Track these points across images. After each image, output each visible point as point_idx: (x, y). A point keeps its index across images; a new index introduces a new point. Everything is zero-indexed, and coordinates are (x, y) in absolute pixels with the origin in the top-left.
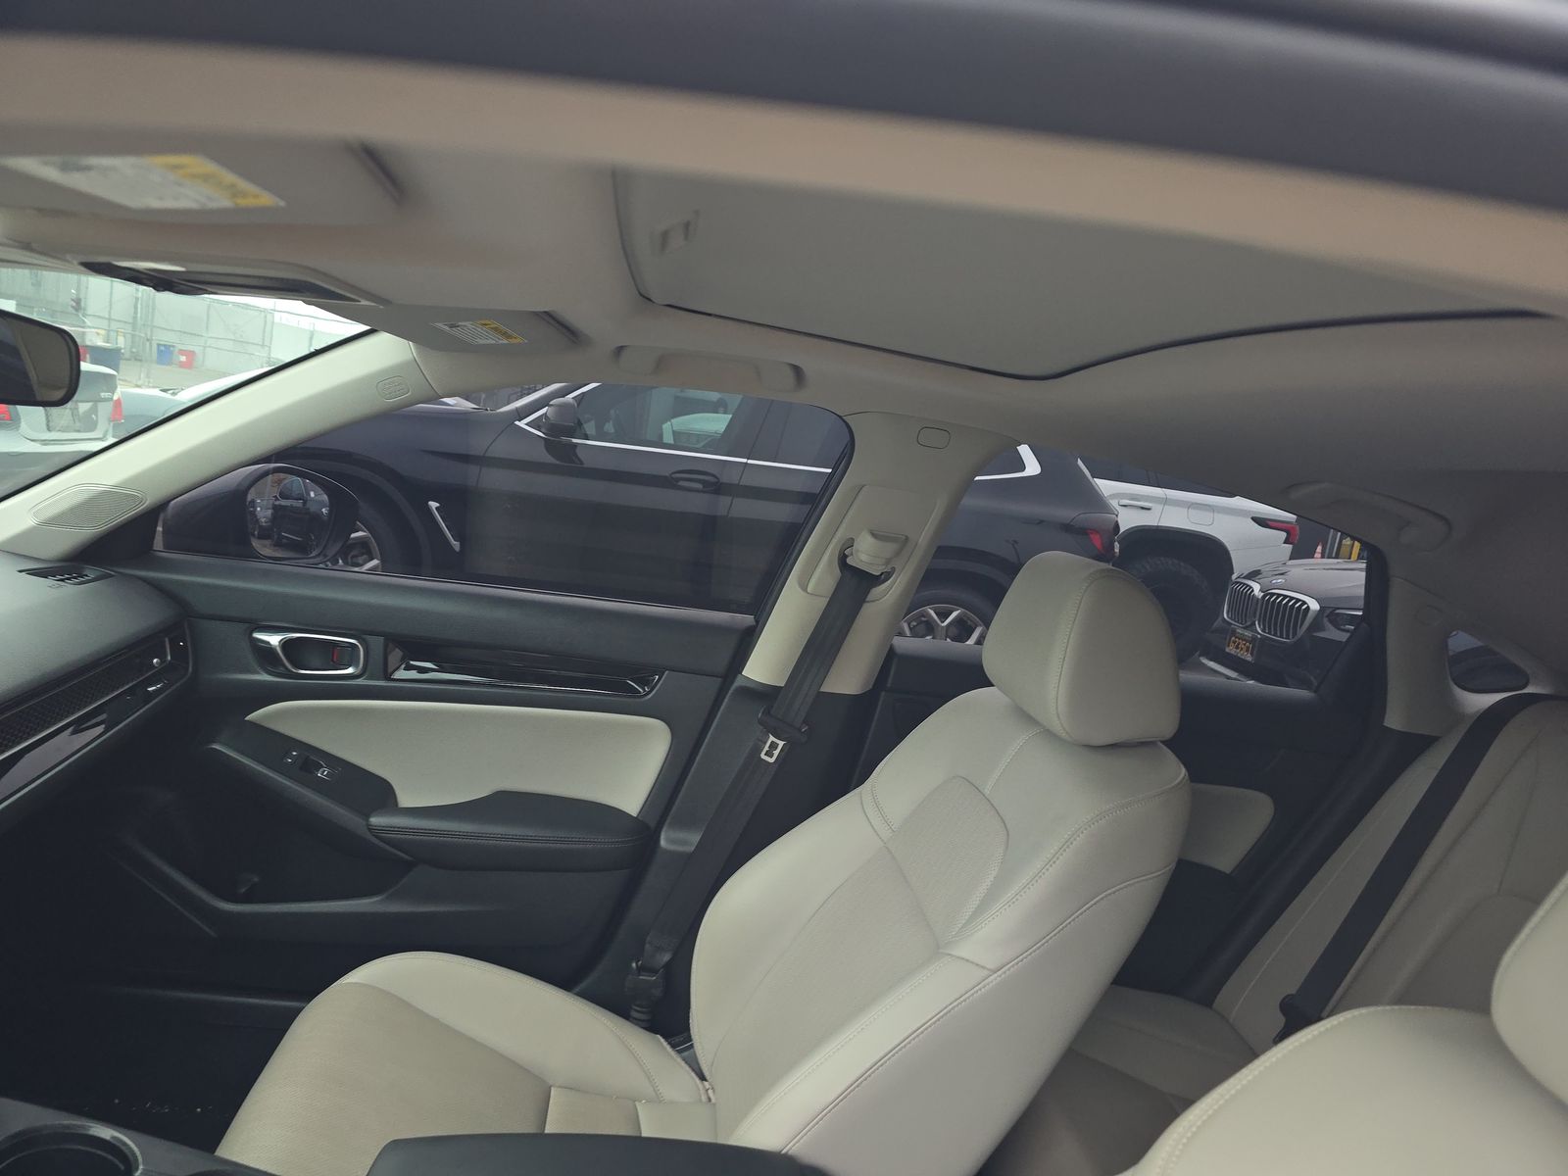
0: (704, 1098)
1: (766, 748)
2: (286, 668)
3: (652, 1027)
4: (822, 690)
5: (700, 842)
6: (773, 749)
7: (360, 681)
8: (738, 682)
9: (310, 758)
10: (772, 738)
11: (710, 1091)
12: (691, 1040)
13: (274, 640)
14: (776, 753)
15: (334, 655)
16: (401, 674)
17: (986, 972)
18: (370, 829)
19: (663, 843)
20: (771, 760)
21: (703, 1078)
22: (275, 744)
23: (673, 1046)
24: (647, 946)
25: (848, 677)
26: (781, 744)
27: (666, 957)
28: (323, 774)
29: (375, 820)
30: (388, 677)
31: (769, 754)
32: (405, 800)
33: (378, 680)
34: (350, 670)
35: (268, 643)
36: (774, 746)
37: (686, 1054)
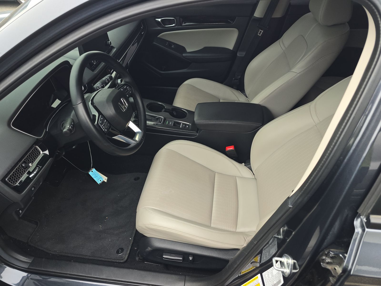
0: (247, 100)
1: (259, 33)
2: (162, 25)
3: (237, 89)
4: (272, 17)
5: (245, 54)
6: (260, 33)
7: (176, 27)
8: (253, 18)
9: (171, 43)
10: (260, 30)
11: (248, 99)
12: (245, 91)
13: (159, 20)
14: (261, 33)
15: (171, 22)
16: (183, 24)
17: (297, 74)
18: (183, 56)
19: (238, 55)
20: (260, 35)
21: (247, 97)
22: (164, 41)
23: (241, 92)
24: (236, 75)
25: (278, 14)
26: (262, 31)
27: (240, 77)
28: (173, 46)
29: (183, 55)
30: (181, 25)
31: (260, 34)
32: (188, 50)
33: (179, 26)
34: (174, 25)
35: (159, 21)
36: (261, 32)
37: (244, 93)
